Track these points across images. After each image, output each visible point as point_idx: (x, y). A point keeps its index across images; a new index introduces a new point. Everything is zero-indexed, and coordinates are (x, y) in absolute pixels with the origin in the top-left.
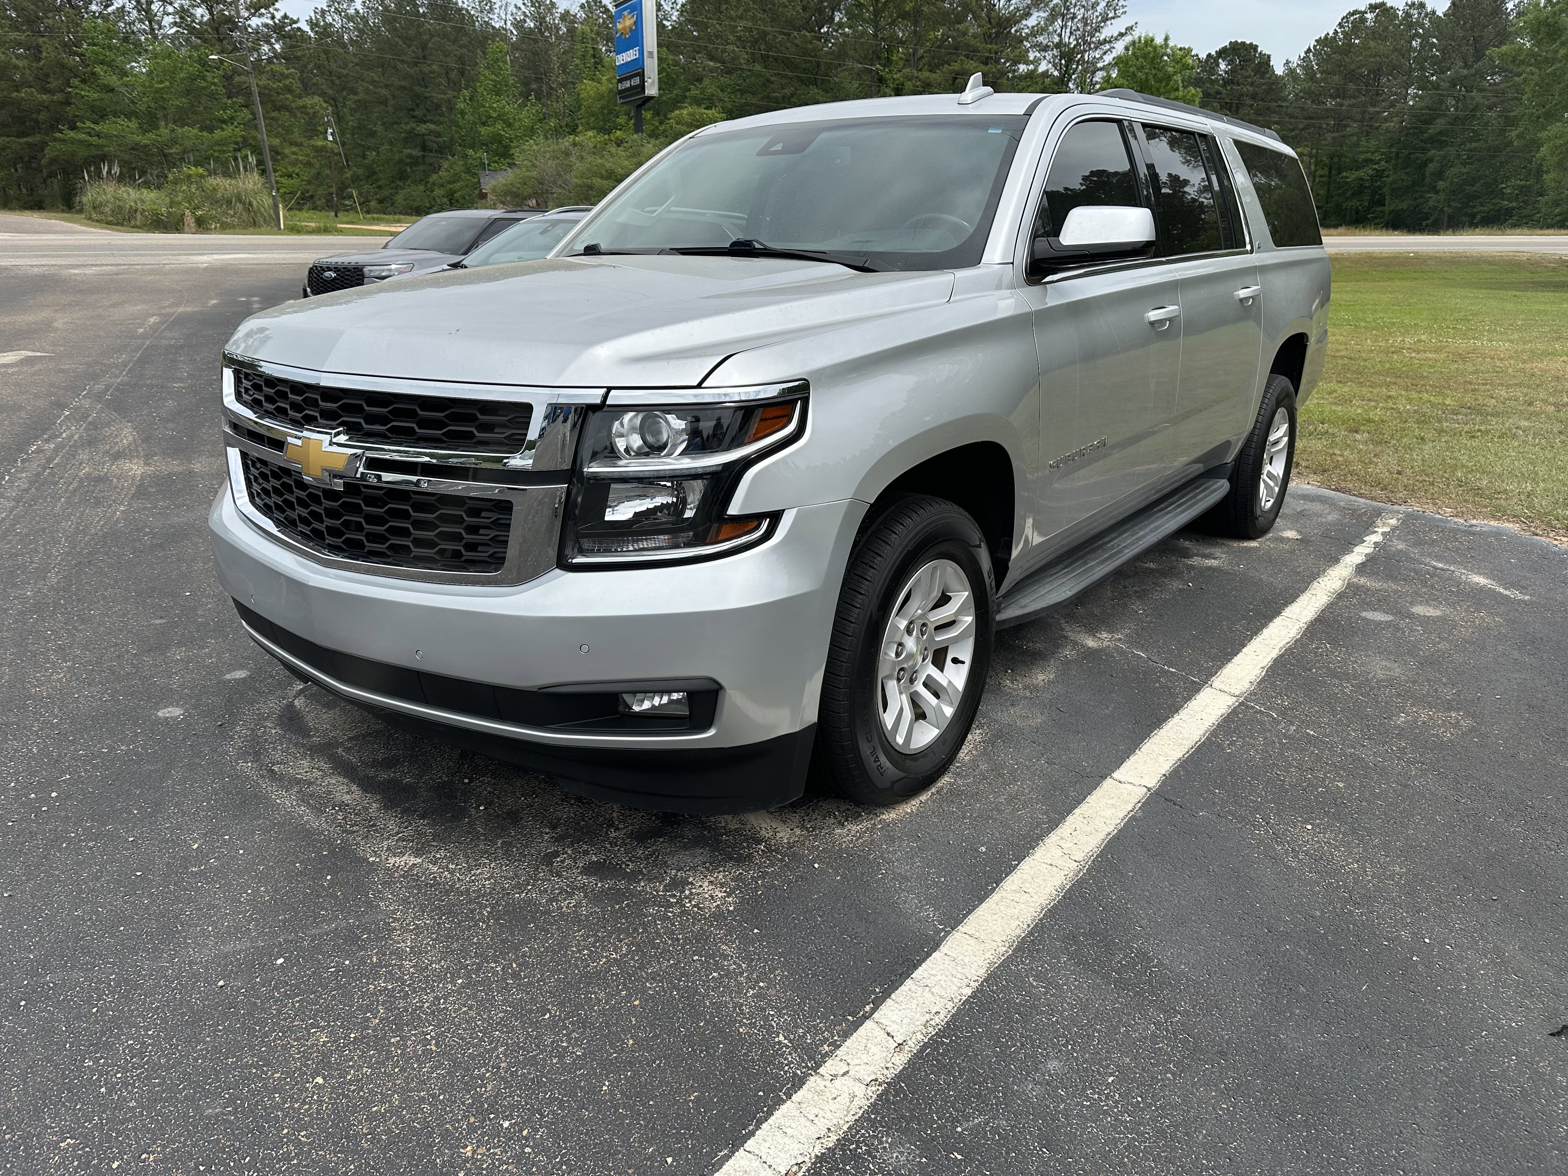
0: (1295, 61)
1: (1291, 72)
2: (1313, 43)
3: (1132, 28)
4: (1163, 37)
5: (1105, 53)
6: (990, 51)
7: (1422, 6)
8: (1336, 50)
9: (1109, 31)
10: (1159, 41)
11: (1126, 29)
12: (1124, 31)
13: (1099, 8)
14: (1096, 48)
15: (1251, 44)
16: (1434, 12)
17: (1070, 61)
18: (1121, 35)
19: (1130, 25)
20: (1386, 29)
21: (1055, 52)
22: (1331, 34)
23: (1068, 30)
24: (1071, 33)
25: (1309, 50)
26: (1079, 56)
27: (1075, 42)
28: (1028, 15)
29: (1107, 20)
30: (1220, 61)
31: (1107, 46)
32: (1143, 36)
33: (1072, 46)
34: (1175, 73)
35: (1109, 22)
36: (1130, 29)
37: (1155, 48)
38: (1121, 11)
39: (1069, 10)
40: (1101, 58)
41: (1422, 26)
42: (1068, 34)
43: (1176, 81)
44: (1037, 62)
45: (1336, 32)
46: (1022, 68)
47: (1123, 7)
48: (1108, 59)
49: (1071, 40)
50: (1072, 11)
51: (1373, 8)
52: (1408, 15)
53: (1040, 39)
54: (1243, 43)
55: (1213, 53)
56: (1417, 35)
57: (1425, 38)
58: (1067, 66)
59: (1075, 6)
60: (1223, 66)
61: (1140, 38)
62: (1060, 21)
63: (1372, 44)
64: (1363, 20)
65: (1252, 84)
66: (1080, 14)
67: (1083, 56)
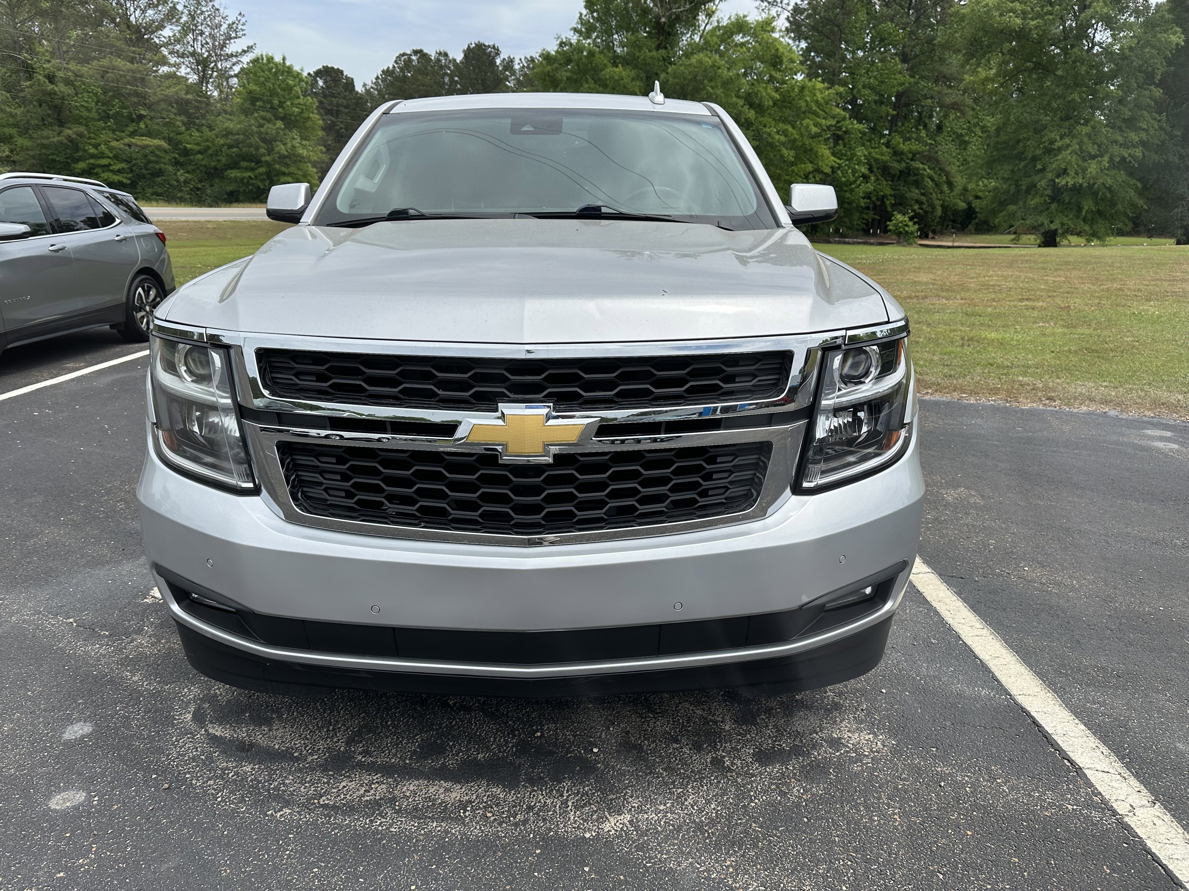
0: (369, 84)
1: (368, 91)
2: (380, 73)
3: (252, 47)
4: (282, 57)
5: (234, 65)
6: (134, 52)
7: (446, 55)
8: (397, 79)
9: (233, 47)
10: (278, 59)
11: (248, 47)
12: (246, 49)
13: (222, 28)
14: (226, 60)
15: (338, 69)
16: (455, 60)
17: (205, 67)
18: (244, 52)
19: (250, 45)
20: (426, 68)
21: (191, 59)
22: (391, 68)
23: (199, 43)
24: (202, 46)
25: (377, 78)
26: (213, 64)
27: (207, 54)
28: (161, 27)
29: (231, 38)
30: (318, 79)
31: (234, 60)
32: (264, 54)
33: (205, 56)
34: (295, 86)
35: (232, 41)
36: (250, 48)
37: (276, 65)
38: (241, 33)
39: (197, 27)
40: (231, 68)
41: (449, 68)
42: (200, 46)
43: (297, 91)
44: (177, 66)
45: (394, 67)
46: (164, 69)
47: (243, 30)
48: (237, 69)
49: (203, 51)
50: (200, 28)
51: (416, 52)
52: (438, 60)
53: (178, 47)
54: (332, 68)
55: (312, 73)
56: (446, 74)
57: (451, 77)
58: (204, 71)
59: (202, 24)
60: (321, 83)
61: (262, 55)
62: (191, 35)
63: (420, 77)
64: (410, 60)
65: (344, 98)
66: (207, 31)
67: (216, 65)
